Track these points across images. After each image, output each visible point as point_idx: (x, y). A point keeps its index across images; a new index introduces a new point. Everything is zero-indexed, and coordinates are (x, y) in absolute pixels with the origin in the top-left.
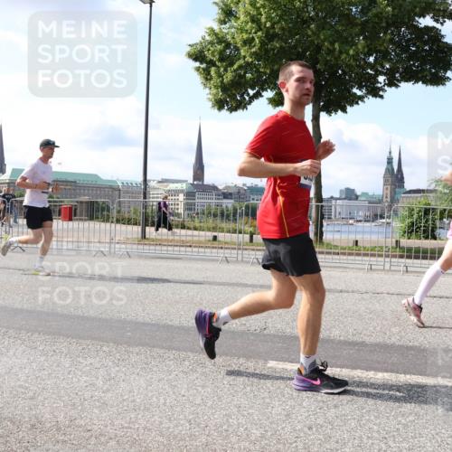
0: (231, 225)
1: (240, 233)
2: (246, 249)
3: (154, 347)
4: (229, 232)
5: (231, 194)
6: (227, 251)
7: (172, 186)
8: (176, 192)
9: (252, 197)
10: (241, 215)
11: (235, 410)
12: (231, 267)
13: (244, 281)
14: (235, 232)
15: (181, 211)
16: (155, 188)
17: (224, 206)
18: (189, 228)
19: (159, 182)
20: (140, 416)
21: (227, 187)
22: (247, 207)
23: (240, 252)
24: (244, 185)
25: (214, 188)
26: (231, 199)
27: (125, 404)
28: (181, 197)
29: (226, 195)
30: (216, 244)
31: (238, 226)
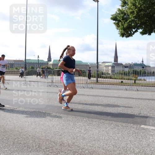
0: (128, 77)
1: (131, 80)
2: (133, 86)
3: (101, 119)
4: (127, 79)
5: (127, 66)
6: (126, 86)
7: (107, 64)
8: (108, 66)
9: (135, 67)
10: (131, 73)
11: (129, 142)
12: (128, 92)
13: (132, 97)
14: (129, 79)
15: (110, 72)
16: (101, 65)
17: (125, 70)
18: (113, 79)
19: (102, 63)
20: (96, 143)
21: (126, 64)
22: (133, 71)
23: (131, 87)
24: (132, 63)
25: (121, 64)
26: (128, 68)
27: (91, 138)
28: (110, 68)
29: (126, 67)
30: (122, 84)
31: (130, 77)
